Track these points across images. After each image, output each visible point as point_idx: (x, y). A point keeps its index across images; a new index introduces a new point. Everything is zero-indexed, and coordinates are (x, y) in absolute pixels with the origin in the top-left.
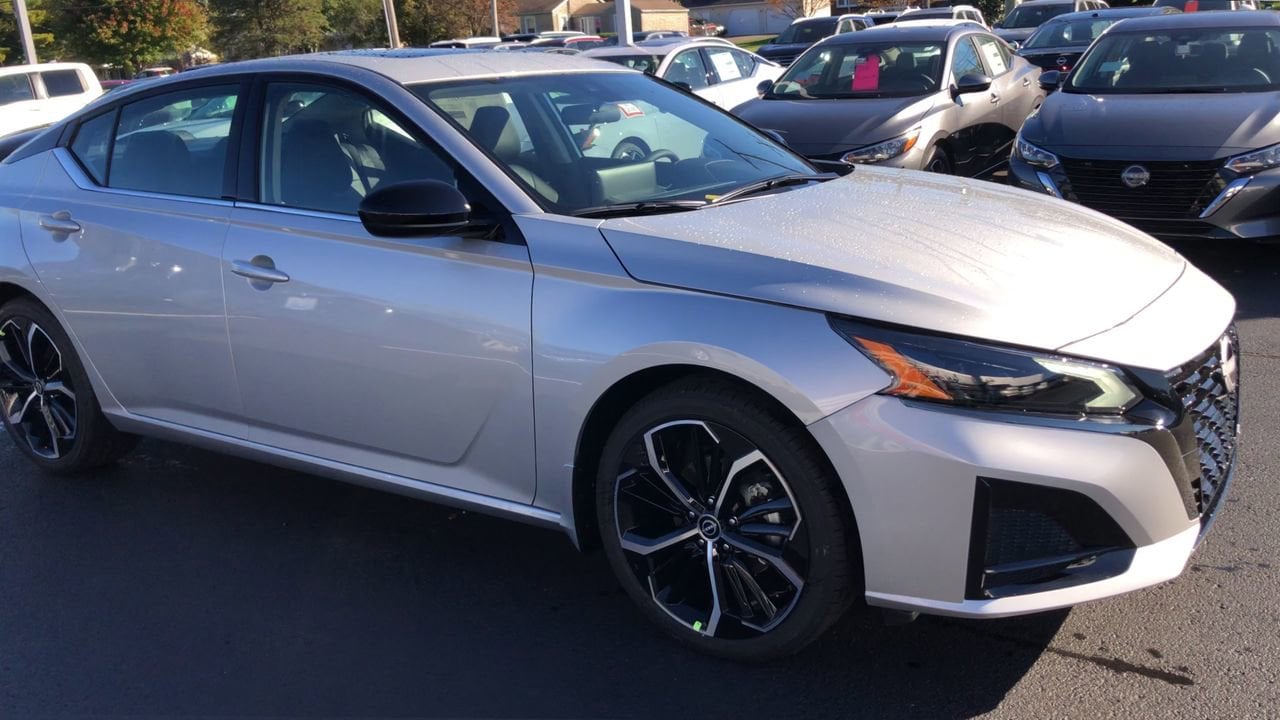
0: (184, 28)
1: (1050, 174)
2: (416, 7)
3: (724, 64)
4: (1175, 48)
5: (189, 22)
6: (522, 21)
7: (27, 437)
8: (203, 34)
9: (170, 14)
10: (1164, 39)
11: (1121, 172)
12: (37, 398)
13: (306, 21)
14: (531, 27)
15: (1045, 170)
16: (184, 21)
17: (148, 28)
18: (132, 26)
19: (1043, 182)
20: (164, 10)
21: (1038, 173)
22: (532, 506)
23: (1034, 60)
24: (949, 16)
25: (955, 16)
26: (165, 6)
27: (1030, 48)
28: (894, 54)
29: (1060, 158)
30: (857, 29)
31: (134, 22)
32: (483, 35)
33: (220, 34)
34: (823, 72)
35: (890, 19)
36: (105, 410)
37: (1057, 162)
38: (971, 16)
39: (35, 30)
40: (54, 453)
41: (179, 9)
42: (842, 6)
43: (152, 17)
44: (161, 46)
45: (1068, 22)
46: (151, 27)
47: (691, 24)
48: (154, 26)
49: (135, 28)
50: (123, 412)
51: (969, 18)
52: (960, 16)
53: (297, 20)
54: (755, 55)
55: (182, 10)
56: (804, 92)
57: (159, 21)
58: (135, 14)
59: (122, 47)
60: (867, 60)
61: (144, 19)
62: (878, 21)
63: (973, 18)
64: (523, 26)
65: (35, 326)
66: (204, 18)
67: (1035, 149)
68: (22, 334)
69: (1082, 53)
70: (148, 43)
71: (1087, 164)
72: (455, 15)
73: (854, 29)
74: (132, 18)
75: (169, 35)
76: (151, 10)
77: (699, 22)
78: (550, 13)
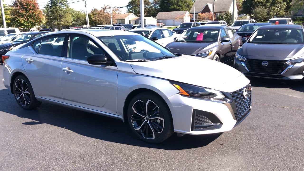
1: (244, 62)
2: (93, 17)
3: (166, 33)
4: (275, 33)
5: (41, 19)
6: (118, 21)
7: (20, 102)
8: (44, 21)
9: (38, 17)
10: (272, 31)
11: (262, 63)
12: (23, 95)
13: (68, 19)
14: (120, 22)
15: (243, 61)
17: (32, 20)
19: (242, 64)
20: (36, 16)
21: (241, 62)
22: (116, 115)
23: (239, 34)
24: (219, 23)
25: (220, 23)
27: (239, 32)
28: (206, 32)
29: (247, 58)
30: (197, 26)
31: (29, 19)
32: (108, 24)
33: (48, 22)
34: (189, 36)
35: (204, 24)
36: (36, 97)
37: (246, 60)
38: (224, 23)
39: (6, 20)
40: (25, 105)
42: (193, 20)
43: (33, 18)
45: (247, 26)
47: (157, 23)
50: (39, 97)
51: (223, 24)
52: (221, 23)
54: (173, 31)
56: (185, 41)
58: (30, 17)
60: (200, 33)
62: (202, 24)
63: (225, 24)
64: (118, 22)
65: (23, 80)
66: (45, 18)
67: (241, 56)
68: (21, 82)
69: (252, 33)
70: (32, 23)
71: (254, 60)
73: (196, 26)
76: (33, 16)
77: (159, 22)
78: (124, 19)
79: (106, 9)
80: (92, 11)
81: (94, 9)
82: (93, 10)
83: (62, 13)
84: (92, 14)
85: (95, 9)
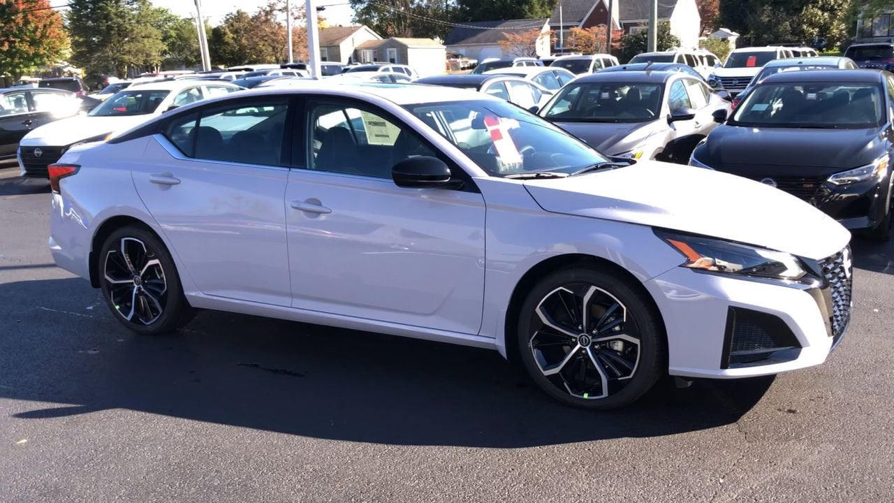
0: (54, 48)
2: (233, 38)
5: (58, 43)
8: (68, 52)
9: (43, 36)
13: (147, 46)
14: (324, 57)
16: (54, 42)
17: (25, 47)
18: (13, 45)
20: (38, 34)
26: (39, 30)
31: (14, 42)
41: (50, 33)
43: (28, 39)
44: (35, 62)
46: (27, 46)
47: (448, 58)
48: (29, 46)
49: (15, 47)
53: (140, 45)
55: (52, 35)
57: (33, 43)
58: (15, 36)
59: (3, 61)
61: (22, 41)
66: (69, 40)
70: (24, 59)
72: (264, 45)
74: (12, 39)
75: (42, 53)
76: (28, 34)
77: (456, 56)
78: (339, 46)
79: (275, 12)
80: (228, 17)
81: (235, 13)
82: (231, 14)
83: (128, 26)
84: (227, 30)
85: (238, 12)
